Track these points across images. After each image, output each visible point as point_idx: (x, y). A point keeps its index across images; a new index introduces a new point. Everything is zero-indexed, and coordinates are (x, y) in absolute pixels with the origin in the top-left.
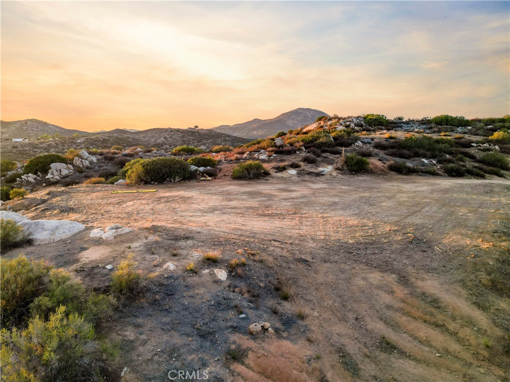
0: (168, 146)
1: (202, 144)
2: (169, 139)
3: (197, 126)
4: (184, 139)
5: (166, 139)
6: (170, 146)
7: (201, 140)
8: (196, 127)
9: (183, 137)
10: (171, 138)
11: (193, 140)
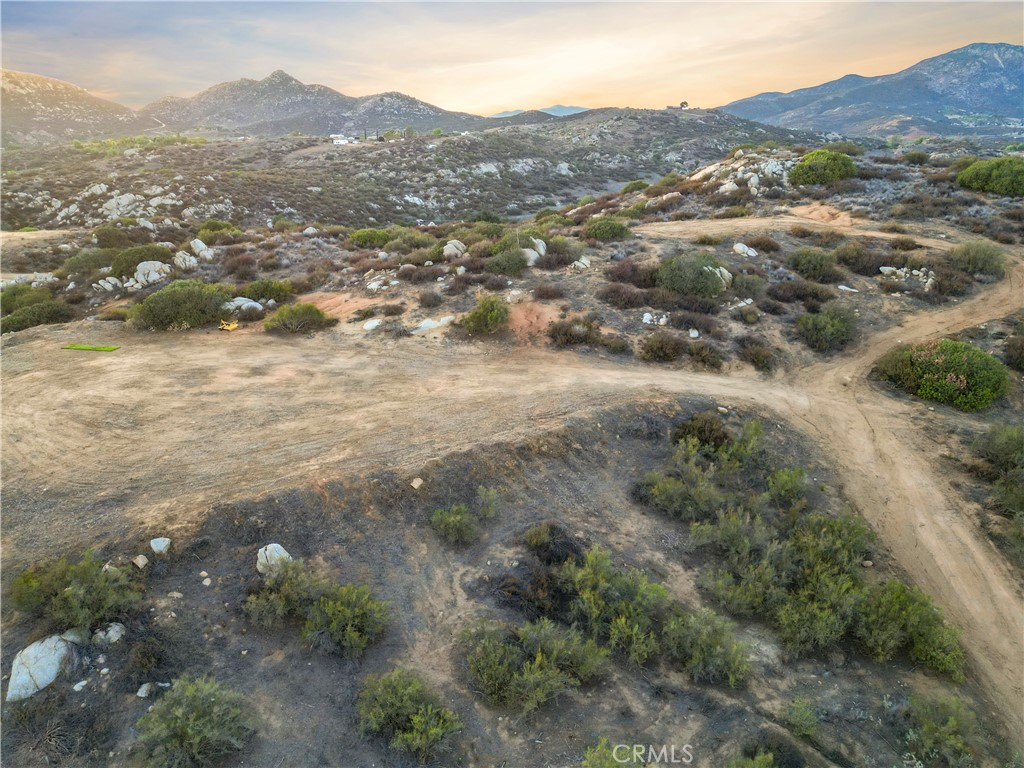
0: (598, 155)
1: (673, 149)
2: (609, 137)
3: (686, 103)
4: (640, 137)
5: (602, 137)
6: (602, 155)
7: (676, 138)
8: (684, 104)
9: (638, 132)
10: (613, 134)
11: (658, 138)
